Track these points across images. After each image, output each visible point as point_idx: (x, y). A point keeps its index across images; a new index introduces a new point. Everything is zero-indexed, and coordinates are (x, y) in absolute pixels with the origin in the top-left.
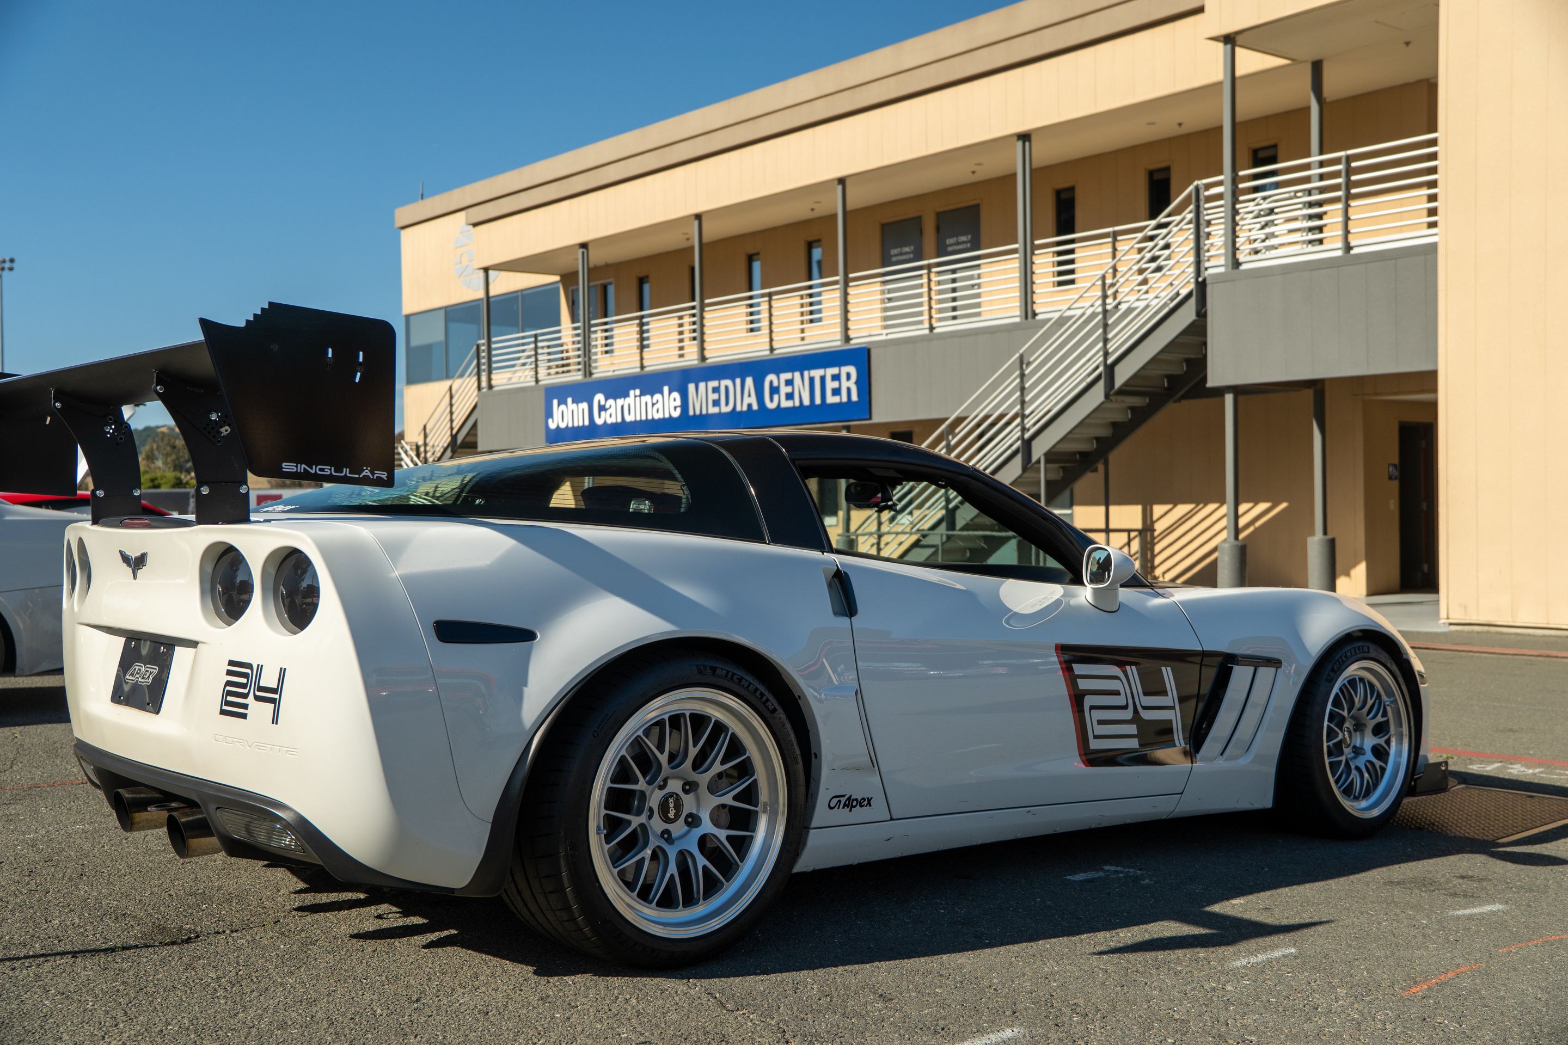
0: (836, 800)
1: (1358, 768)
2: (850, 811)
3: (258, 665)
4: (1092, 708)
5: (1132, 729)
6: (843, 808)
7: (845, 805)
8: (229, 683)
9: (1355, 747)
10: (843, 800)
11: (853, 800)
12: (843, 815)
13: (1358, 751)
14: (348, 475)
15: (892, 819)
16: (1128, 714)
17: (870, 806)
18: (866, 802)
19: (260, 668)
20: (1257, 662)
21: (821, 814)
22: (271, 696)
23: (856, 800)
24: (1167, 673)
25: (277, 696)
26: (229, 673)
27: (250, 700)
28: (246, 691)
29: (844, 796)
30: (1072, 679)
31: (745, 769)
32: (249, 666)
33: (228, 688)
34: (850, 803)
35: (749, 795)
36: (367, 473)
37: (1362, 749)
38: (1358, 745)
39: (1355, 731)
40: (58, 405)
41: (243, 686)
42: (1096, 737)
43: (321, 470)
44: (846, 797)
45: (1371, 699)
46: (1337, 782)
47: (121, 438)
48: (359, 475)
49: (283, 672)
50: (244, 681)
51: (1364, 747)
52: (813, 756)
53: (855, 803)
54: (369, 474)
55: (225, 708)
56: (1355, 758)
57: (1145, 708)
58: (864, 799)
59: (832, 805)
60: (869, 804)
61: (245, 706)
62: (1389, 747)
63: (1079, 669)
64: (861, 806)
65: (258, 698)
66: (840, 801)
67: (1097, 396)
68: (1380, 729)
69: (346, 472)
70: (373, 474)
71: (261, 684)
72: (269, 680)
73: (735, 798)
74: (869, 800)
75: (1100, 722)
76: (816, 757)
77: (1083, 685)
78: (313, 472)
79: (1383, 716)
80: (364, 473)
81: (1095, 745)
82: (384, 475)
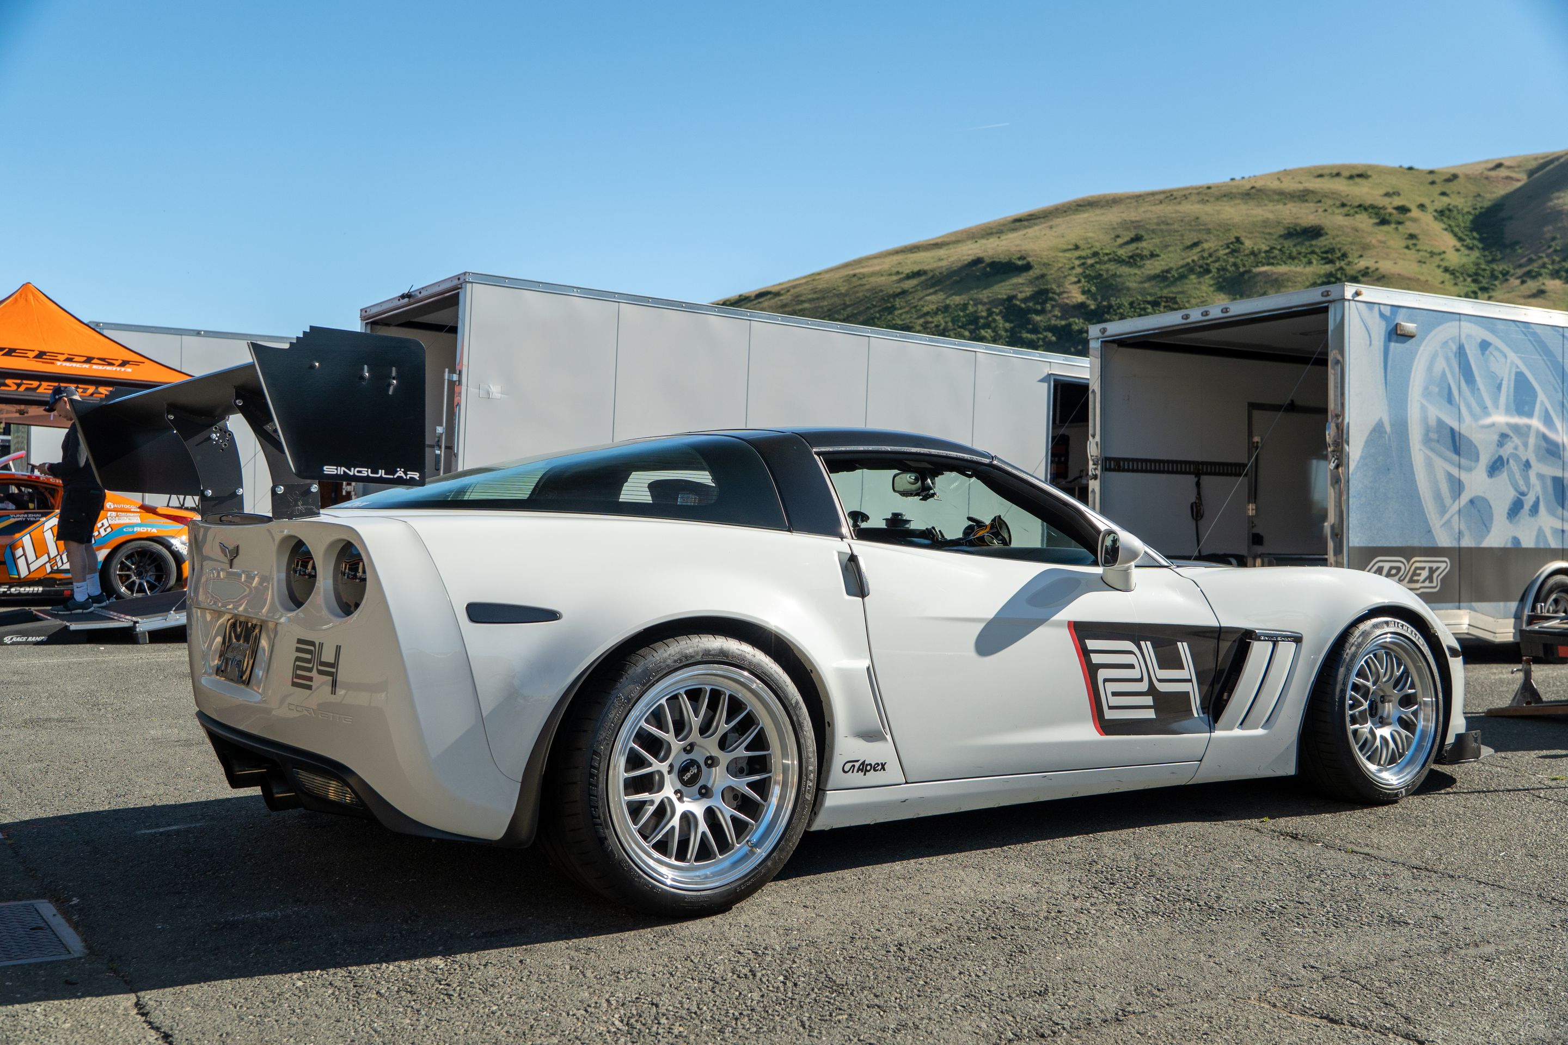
0: (851, 764)
2: (865, 774)
3: (320, 643)
4: (1106, 680)
5: (1149, 700)
6: (858, 772)
7: (859, 770)
8: (298, 659)
9: (1381, 717)
10: (857, 765)
11: (867, 765)
12: (857, 778)
14: (384, 476)
15: (906, 783)
16: (1143, 687)
17: (884, 770)
18: (880, 767)
19: (321, 645)
20: (1274, 639)
21: (836, 774)
22: (330, 670)
23: (870, 765)
24: (1183, 648)
25: (334, 670)
26: (298, 650)
27: (314, 674)
28: (310, 666)
29: (857, 761)
30: (1085, 653)
32: (312, 644)
33: (297, 663)
34: (864, 768)
36: (400, 473)
40: (171, 417)
41: (308, 661)
42: (1110, 708)
43: (359, 472)
44: (860, 762)
47: (225, 445)
48: (394, 475)
49: (338, 648)
50: (309, 656)
52: (827, 725)
53: (869, 768)
54: (402, 475)
55: (295, 680)
57: (1160, 681)
58: (878, 764)
59: (846, 769)
60: (883, 768)
61: (310, 679)
63: (1091, 644)
64: (875, 770)
65: (319, 672)
66: (854, 766)
69: (381, 473)
70: (406, 475)
71: (322, 660)
72: (328, 656)
74: (883, 765)
75: (1115, 694)
77: (1096, 659)
78: (351, 473)
80: (398, 474)
81: (1109, 715)
82: (416, 475)
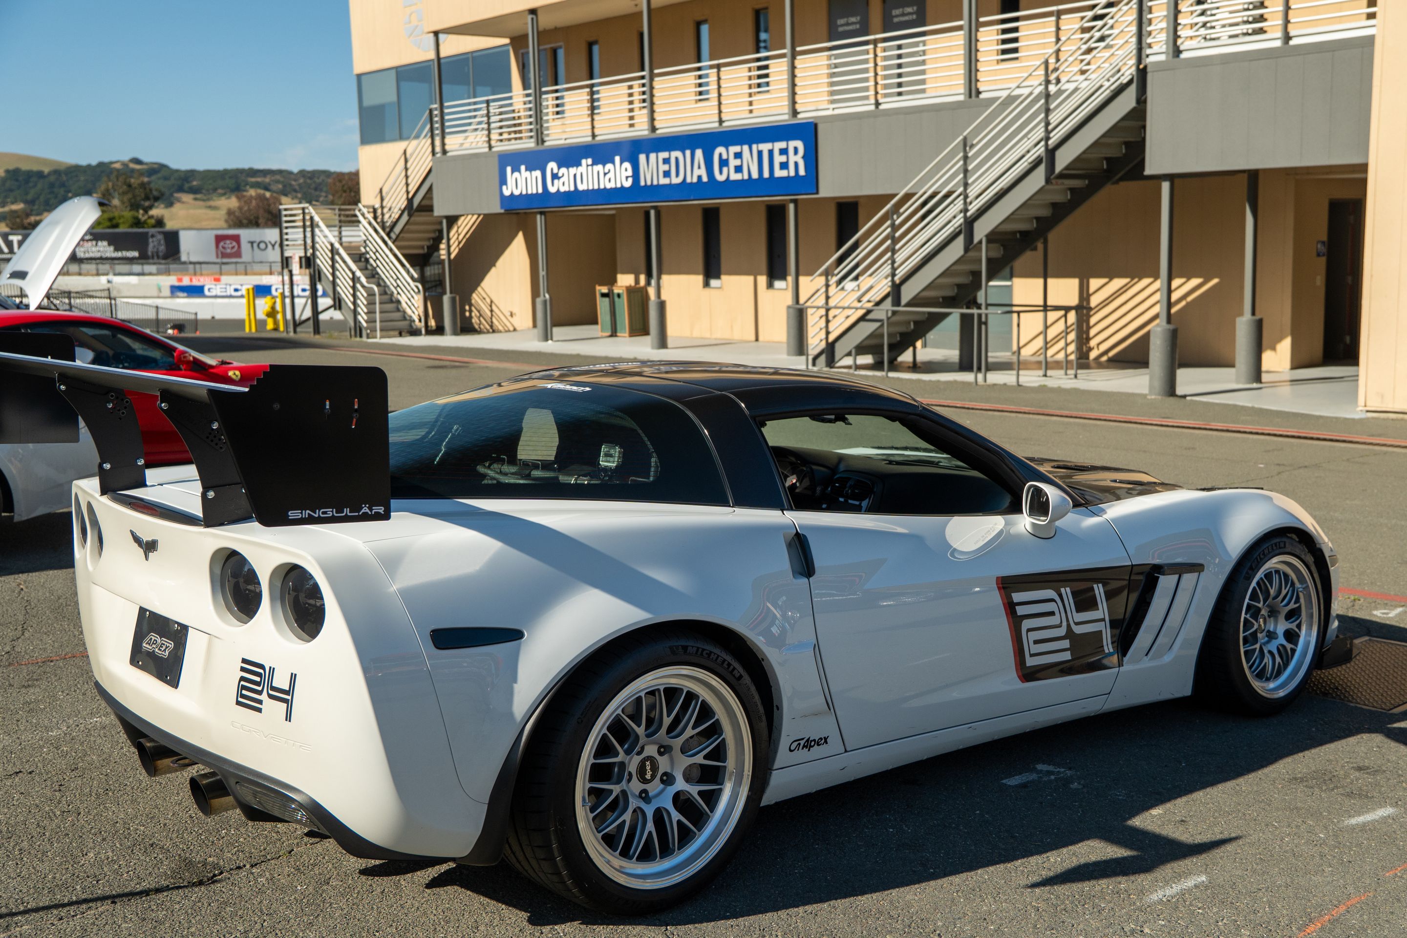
0: (797, 743)
1: (1270, 652)
2: (809, 750)
3: (270, 668)
4: (1029, 630)
5: (1066, 644)
6: (803, 749)
7: (804, 746)
8: (242, 679)
9: (1269, 631)
10: (802, 742)
11: (811, 741)
12: (802, 755)
13: (1271, 635)
14: (349, 514)
15: (846, 751)
16: (1062, 631)
17: (827, 743)
18: (823, 741)
19: (272, 670)
20: (1181, 569)
21: (783, 756)
22: (285, 696)
23: (814, 740)
24: (1099, 590)
25: (289, 698)
26: (243, 669)
27: (264, 697)
28: (260, 688)
29: (803, 739)
30: (1010, 607)
31: (715, 730)
32: (262, 667)
33: (242, 683)
34: (809, 744)
35: (719, 753)
36: (365, 509)
37: (1275, 633)
38: (1271, 629)
39: (1269, 616)
40: (63, 387)
41: (257, 683)
42: (1032, 655)
43: (324, 513)
44: (805, 740)
45: (1285, 589)
46: (1250, 667)
47: (123, 413)
48: (359, 513)
49: (293, 677)
50: (258, 679)
51: (1277, 632)
52: (775, 708)
53: (813, 743)
54: (367, 510)
55: (240, 699)
56: (1268, 642)
57: (1077, 624)
58: (821, 739)
59: (792, 748)
60: (826, 742)
61: (260, 702)
62: (1300, 630)
63: (1017, 597)
64: (818, 745)
65: (271, 697)
66: (799, 744)
67: (1038, 179)
68: (1293, 615)
69: (347, 511)
70: (371, 510)
71: (273, 685)
72: (281, 681)
73: (706, 757)
74: (826, 739)
75: (1036, 642)
76: (778, 709)
77: (1021, 610)
78: (316, 516)
79: (1295, 603)
80: (363, 511)
81: (1030, 662)
82: (381, 510)
